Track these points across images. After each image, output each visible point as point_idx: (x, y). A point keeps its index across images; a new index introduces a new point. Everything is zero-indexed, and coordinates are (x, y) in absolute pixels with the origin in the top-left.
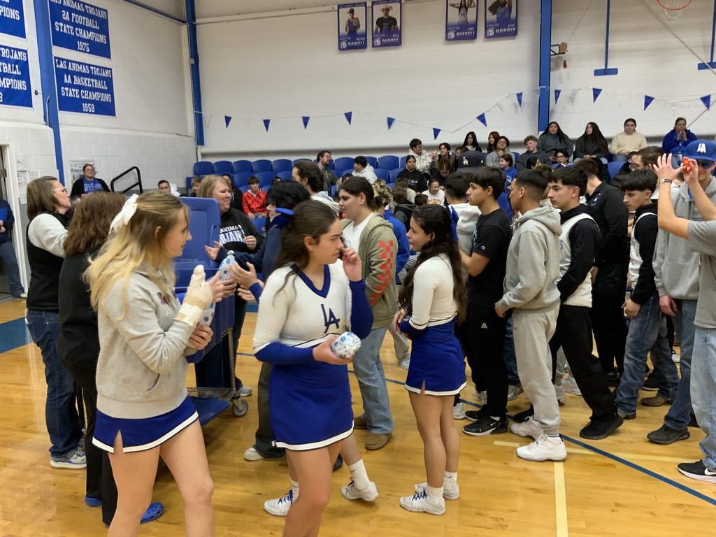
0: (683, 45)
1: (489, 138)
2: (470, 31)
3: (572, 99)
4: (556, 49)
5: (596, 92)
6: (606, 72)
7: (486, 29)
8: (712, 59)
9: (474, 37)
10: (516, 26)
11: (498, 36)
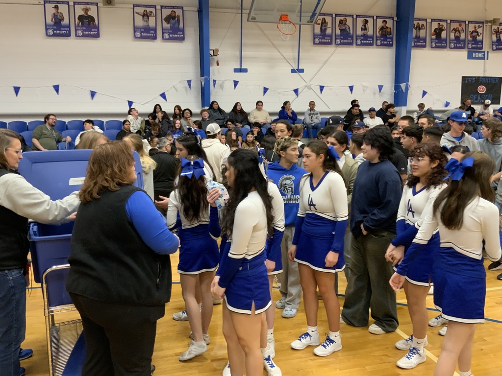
0: (283, 58)
1: (175, 109)
2: (152, 33)
3: (222, 87)
4: (211, 52)
5: (236, 83)
6: (241, 70)
7: (163, 33)
8: (298, 67)
9: (155, 38)
10: (184, 34)
11: (171, 39)
